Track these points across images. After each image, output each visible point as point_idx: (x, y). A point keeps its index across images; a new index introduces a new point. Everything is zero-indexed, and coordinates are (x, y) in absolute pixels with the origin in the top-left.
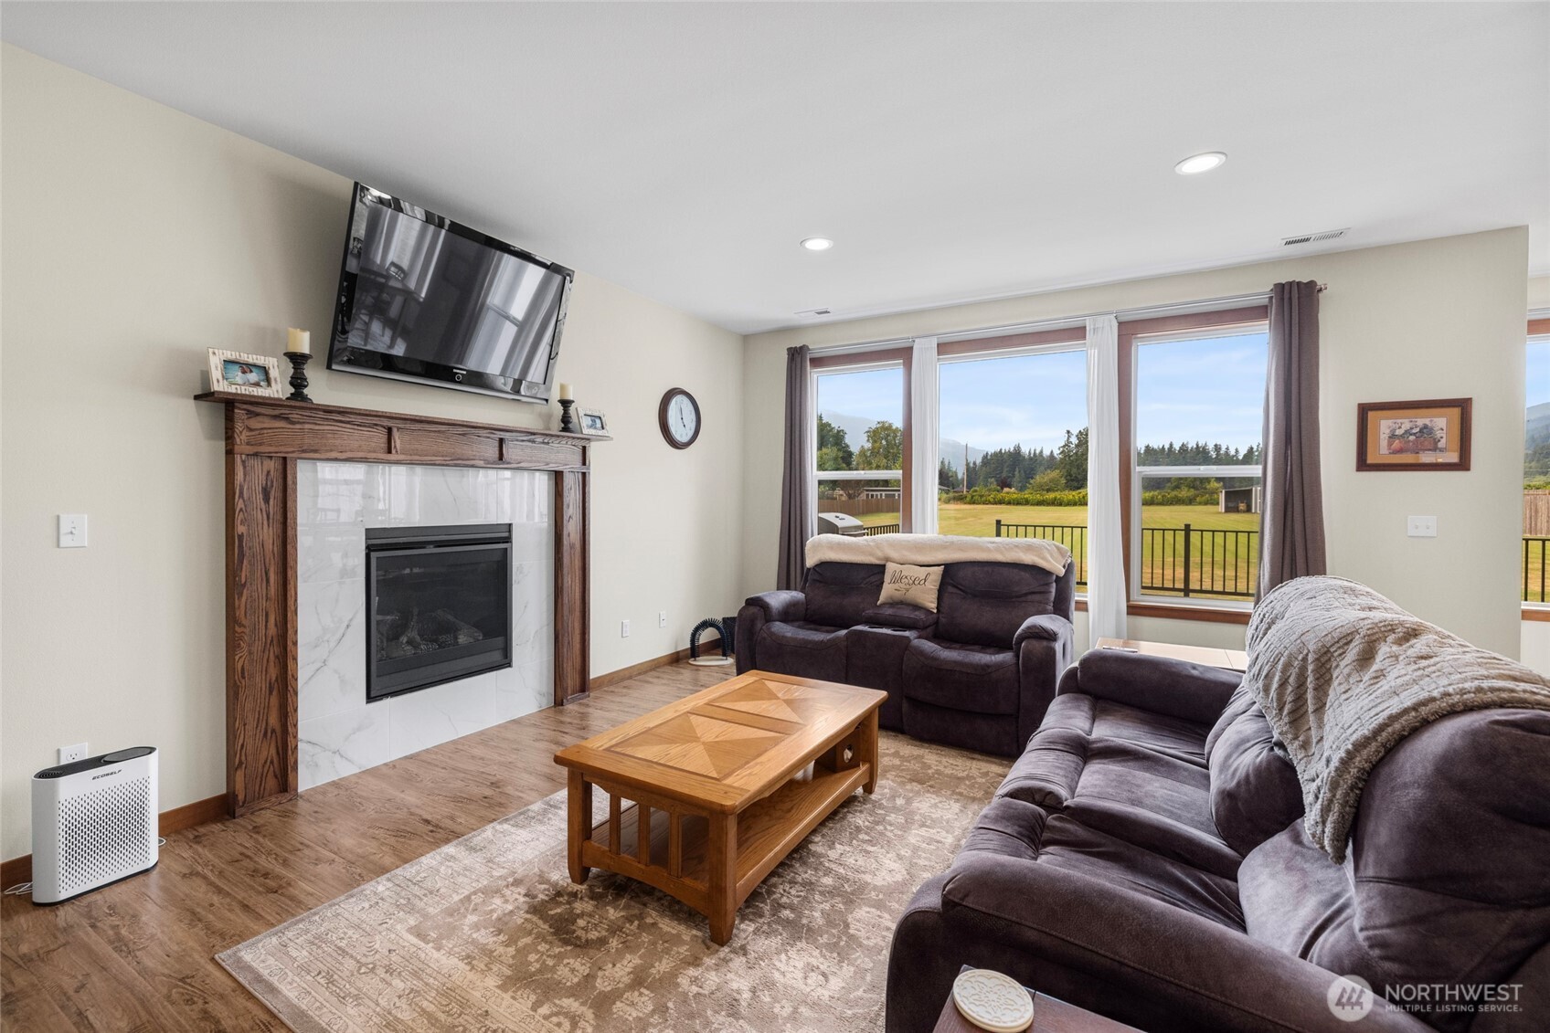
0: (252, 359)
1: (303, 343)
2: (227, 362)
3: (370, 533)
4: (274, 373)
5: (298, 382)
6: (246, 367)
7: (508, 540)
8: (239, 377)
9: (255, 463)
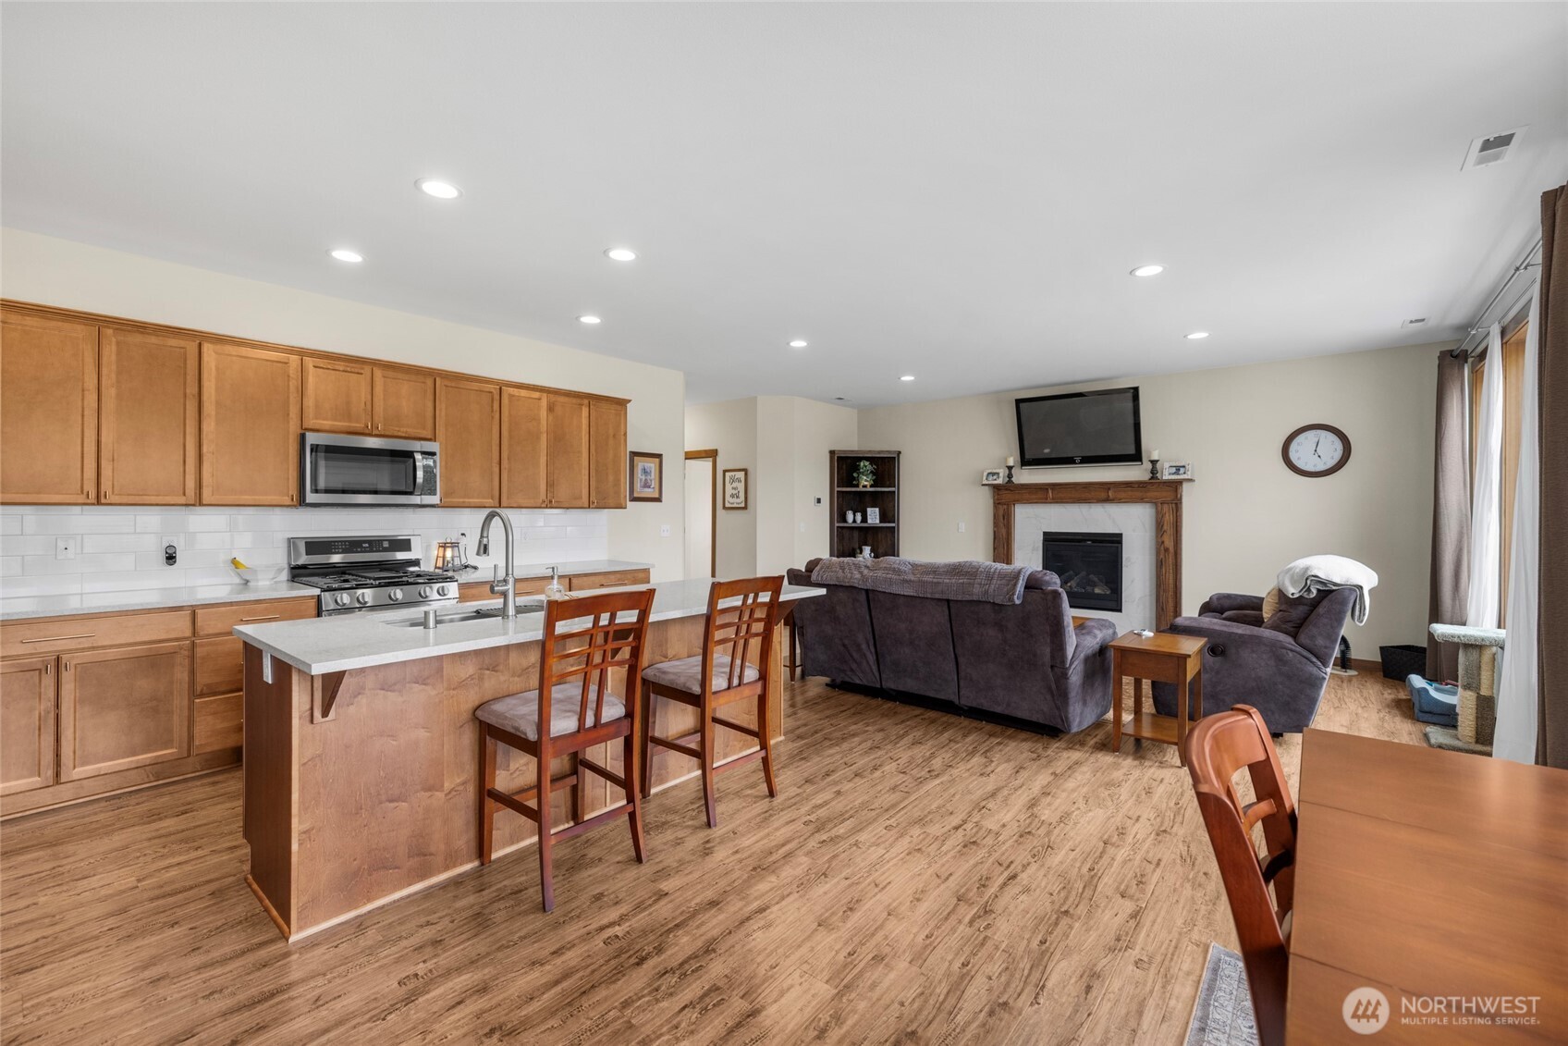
0: (995, 471)
1: (1011, 464)
2: (989, 474)
3: (1045, 533)
4: (1001, 475)
5: (1010, 476)
6: (993, 474)
7: (1120, 542)
8: (991, 478)
9: (1000, 506)
